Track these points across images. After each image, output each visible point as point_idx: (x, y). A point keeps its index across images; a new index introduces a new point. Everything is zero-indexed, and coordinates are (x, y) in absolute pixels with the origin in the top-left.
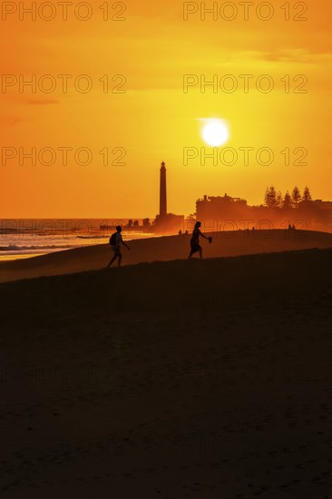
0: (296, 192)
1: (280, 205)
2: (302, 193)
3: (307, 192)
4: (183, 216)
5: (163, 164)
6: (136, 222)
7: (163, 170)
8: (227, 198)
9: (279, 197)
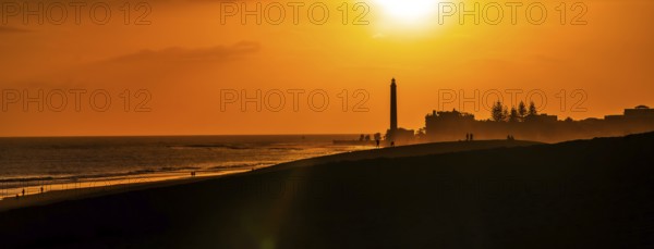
0: (522, 106)
1: (507, 119)
2: (527, 108)
3: (532, 107)
4: (413, 131)
5: (393, 80)
6: (368, 137)
7: (393, 87)
8: (455, 113)
9: (506, 112)
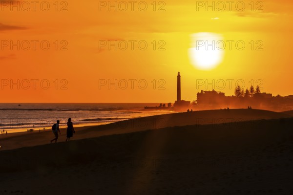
0: (252, 88)
1: (243, 96)
2: (255, 89)
3: (258, 89)
4: (189, 102)
5: (179, 73)
6: (164, 105)
7: (179, 77)
8: (214, 92)
9: (243, 91)
